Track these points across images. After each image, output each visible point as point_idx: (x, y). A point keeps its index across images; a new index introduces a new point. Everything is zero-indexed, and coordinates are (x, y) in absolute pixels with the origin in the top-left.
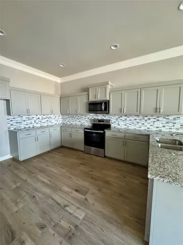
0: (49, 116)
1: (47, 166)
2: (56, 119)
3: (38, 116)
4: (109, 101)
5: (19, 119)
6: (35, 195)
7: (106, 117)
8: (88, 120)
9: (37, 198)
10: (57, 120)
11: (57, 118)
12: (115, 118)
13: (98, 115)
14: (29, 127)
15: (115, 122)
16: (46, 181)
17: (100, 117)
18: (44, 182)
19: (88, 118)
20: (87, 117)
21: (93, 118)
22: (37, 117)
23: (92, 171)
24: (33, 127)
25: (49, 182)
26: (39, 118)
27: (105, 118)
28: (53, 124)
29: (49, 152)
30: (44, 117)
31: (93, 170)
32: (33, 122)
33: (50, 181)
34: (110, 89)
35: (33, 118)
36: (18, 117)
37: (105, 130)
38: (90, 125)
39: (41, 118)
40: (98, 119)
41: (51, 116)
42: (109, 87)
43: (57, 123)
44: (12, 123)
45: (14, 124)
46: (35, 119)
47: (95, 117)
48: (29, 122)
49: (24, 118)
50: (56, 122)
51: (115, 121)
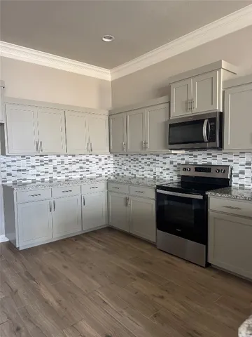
0: (84, 158)
1: (65, 267)
2: (101, 164)
3: (62, 157)
4: (221, 114)
5: (23, 164)
6: (21, 326)
7: (217, 160)
8: (171, 167)
9: (23, 334)
10: (103, 166)
11: (103, 161)
12: (243, 161)
13: (195, 153)
14: (43, 181)
15: (242, 172)
16: (51, 299)
17: (201, 158)
18: (47, 302)
19: (171, 163)
20: (167, 161)
21: (184, 162)
22: (59, 159)
23: (162, 297)
24: (51, 182)
25: (55, 304)
26: (63, 162)
27: (214, 163)
28: (94, 175)
29: (77, 238)
30: (74, 159)
31: (165, 294)
32: (51, 170)
33: (59, 302)
34: (224, 82)
35: (51, 161)
36: (20, 158)
37: (208, 193)
38: (176, 179)
39: (66, 162)
40: (195, 164)
41: (90, 158)
42: (223, 76)
43: (103, 174)
44: (9, 170)
45: (14, 173)
46: (55, 163)
47: (187, 158)
48: (42, 169)
49: (33, 161)
50: (100, 171)
51: (242, 168)
